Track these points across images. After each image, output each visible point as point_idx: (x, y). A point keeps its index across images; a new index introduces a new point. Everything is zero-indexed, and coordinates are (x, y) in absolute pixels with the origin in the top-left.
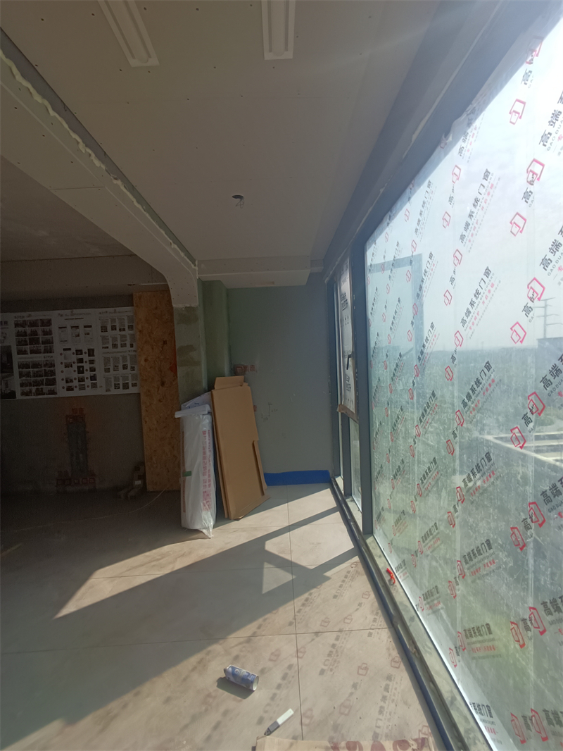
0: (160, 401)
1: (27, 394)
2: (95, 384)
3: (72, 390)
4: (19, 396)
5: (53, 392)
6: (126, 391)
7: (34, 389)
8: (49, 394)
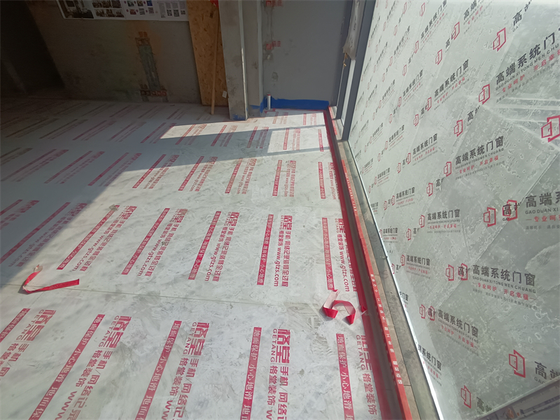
0: (205, 30)
1: (101, 14)
2: (152, 9)
3: (135, 13)
4: (96, 17)
5: (120, 15)
6: (177, 19)
7: (105, 10)
8: (118, 16)
